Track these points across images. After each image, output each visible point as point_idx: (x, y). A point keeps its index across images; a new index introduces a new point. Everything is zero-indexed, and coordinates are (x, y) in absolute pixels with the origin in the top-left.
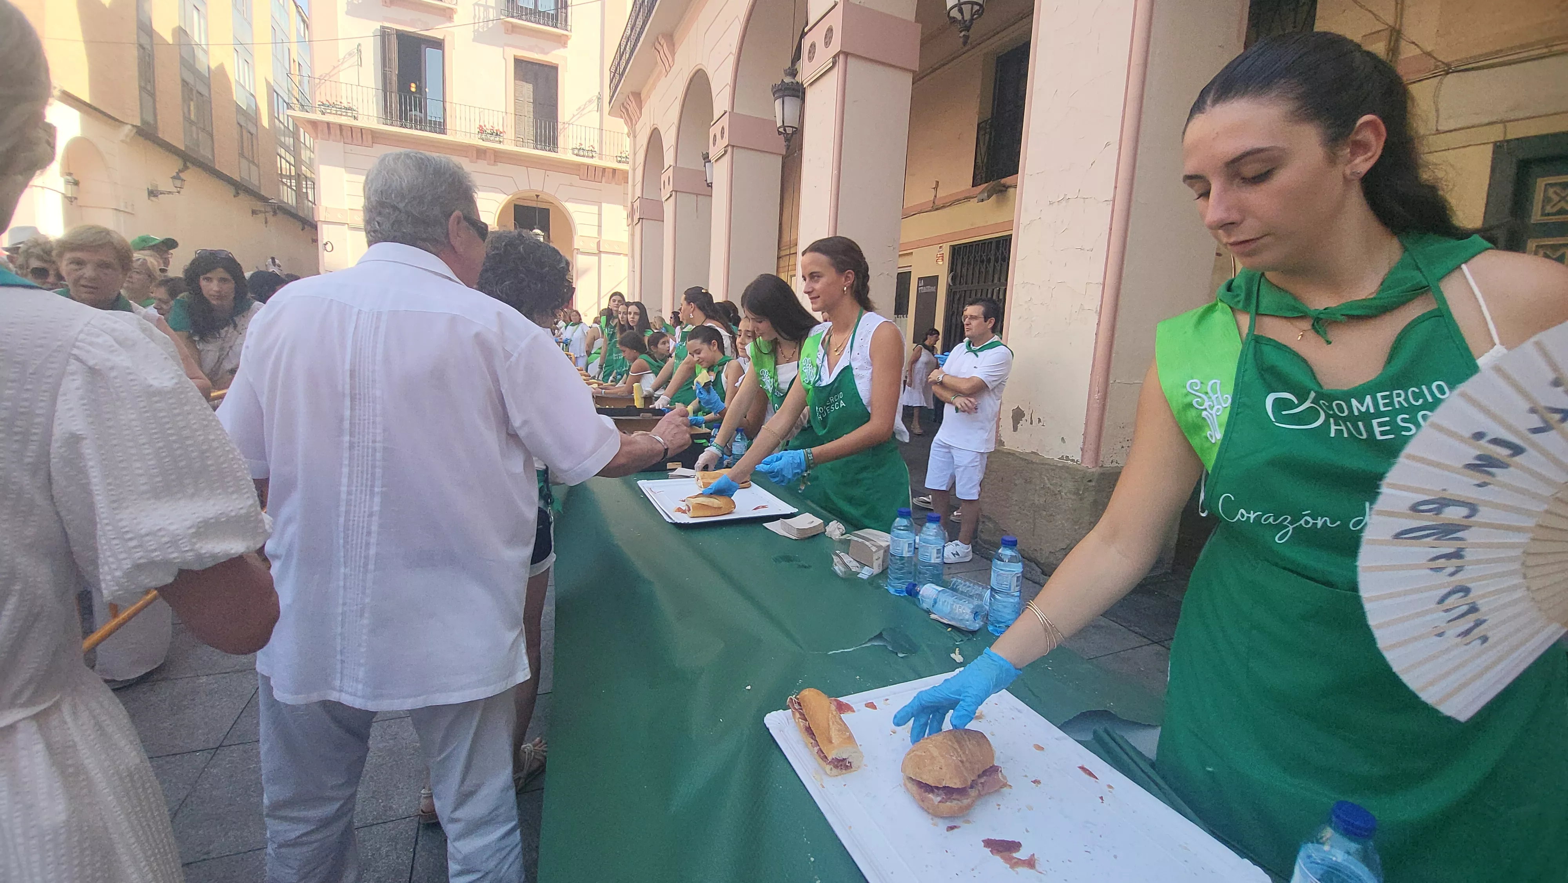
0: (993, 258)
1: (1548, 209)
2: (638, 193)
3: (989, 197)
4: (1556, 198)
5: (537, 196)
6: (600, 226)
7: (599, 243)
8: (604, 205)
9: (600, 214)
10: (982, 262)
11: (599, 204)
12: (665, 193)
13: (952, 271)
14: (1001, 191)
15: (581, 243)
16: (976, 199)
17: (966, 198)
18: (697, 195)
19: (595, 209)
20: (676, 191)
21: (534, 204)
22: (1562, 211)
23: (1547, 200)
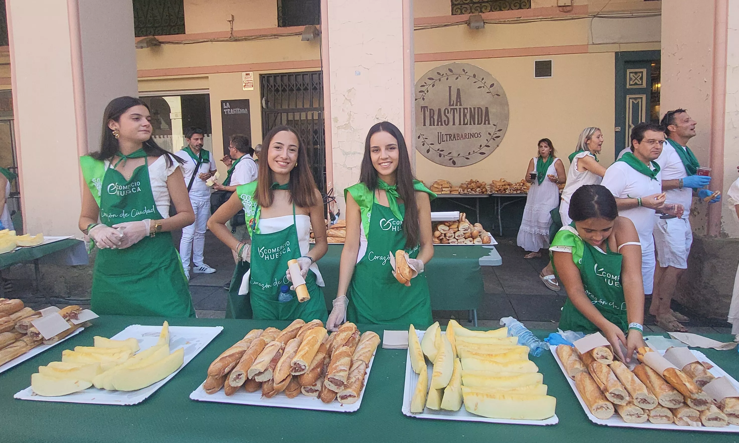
1: (631, 83)
3: (314, 38)
17: (274, 35)
22: (636, 84)
23: (631, 79)
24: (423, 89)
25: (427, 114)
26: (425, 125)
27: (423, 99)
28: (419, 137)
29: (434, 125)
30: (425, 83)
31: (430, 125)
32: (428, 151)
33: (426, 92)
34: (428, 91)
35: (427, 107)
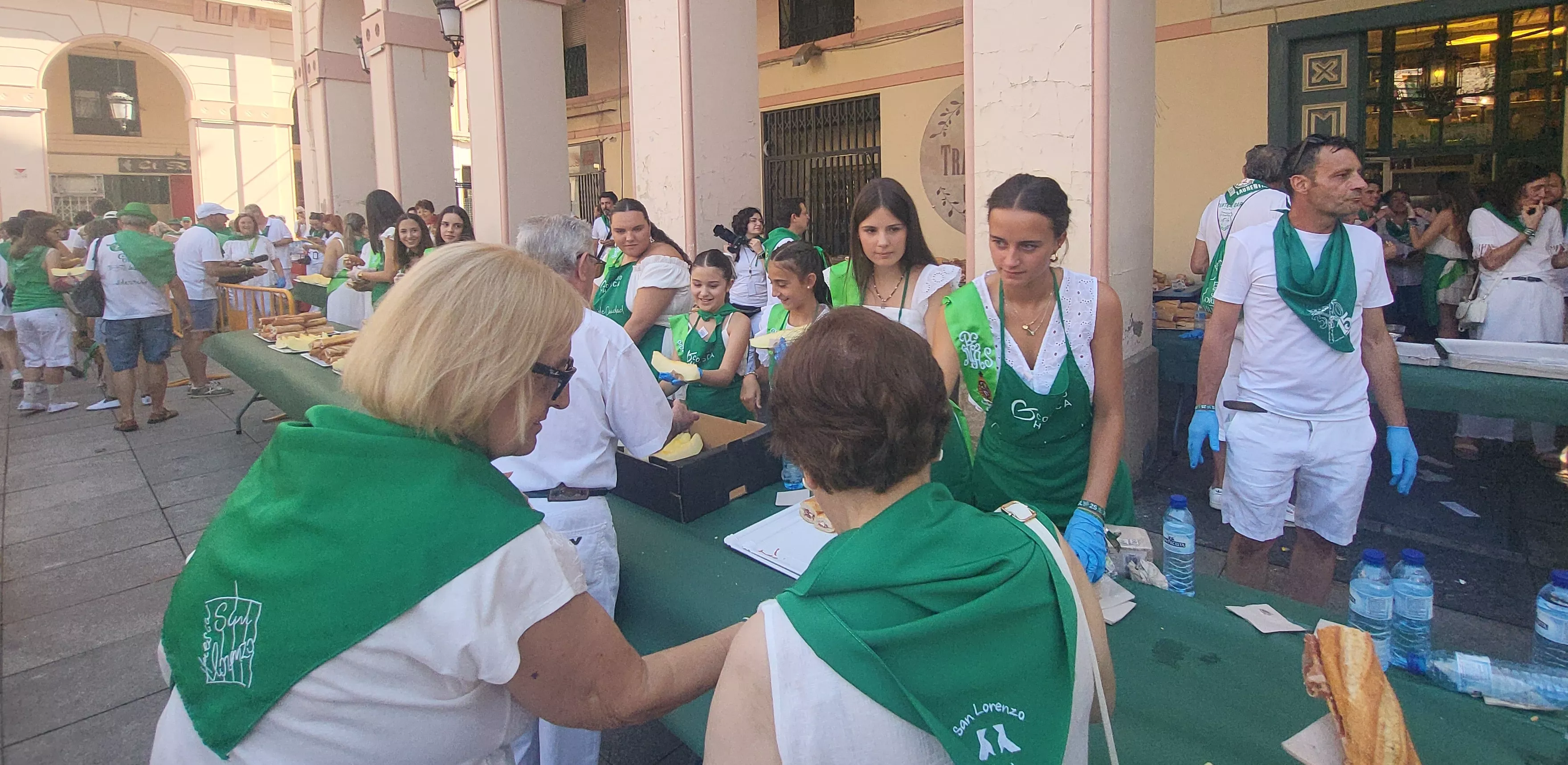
0: (813, 125)
1: (1314, 80)
2: (313, 43)
3: (806, 60)
4: (1319, 71)
5: (117, 43)
6: (233, 87)
7: (233, 111)
8: (238, 57)
9: (232, 70)
10: (802, 129)
11: (230, 55)
12: (371, 46)
13: (766, 140)
14: (816, 54)
15: (204, 111)
16: (791, 62)
17: (775, 60)
18: (423, 49)
19: (225, 63)
20: (391, 45)
21: (112, 56)
22: (1325, 82)
23: (1312, 73)
24: (944, 118)
25: (950, 156)
26: (946, 174)
27: (945, 134)
28: (938, 193)
29: (959, 174)
30: (947, 110)
31: (954, 174)
32: (950, 213)
33: (947, 123)
34: (950, 122)
35: (949, 146)
